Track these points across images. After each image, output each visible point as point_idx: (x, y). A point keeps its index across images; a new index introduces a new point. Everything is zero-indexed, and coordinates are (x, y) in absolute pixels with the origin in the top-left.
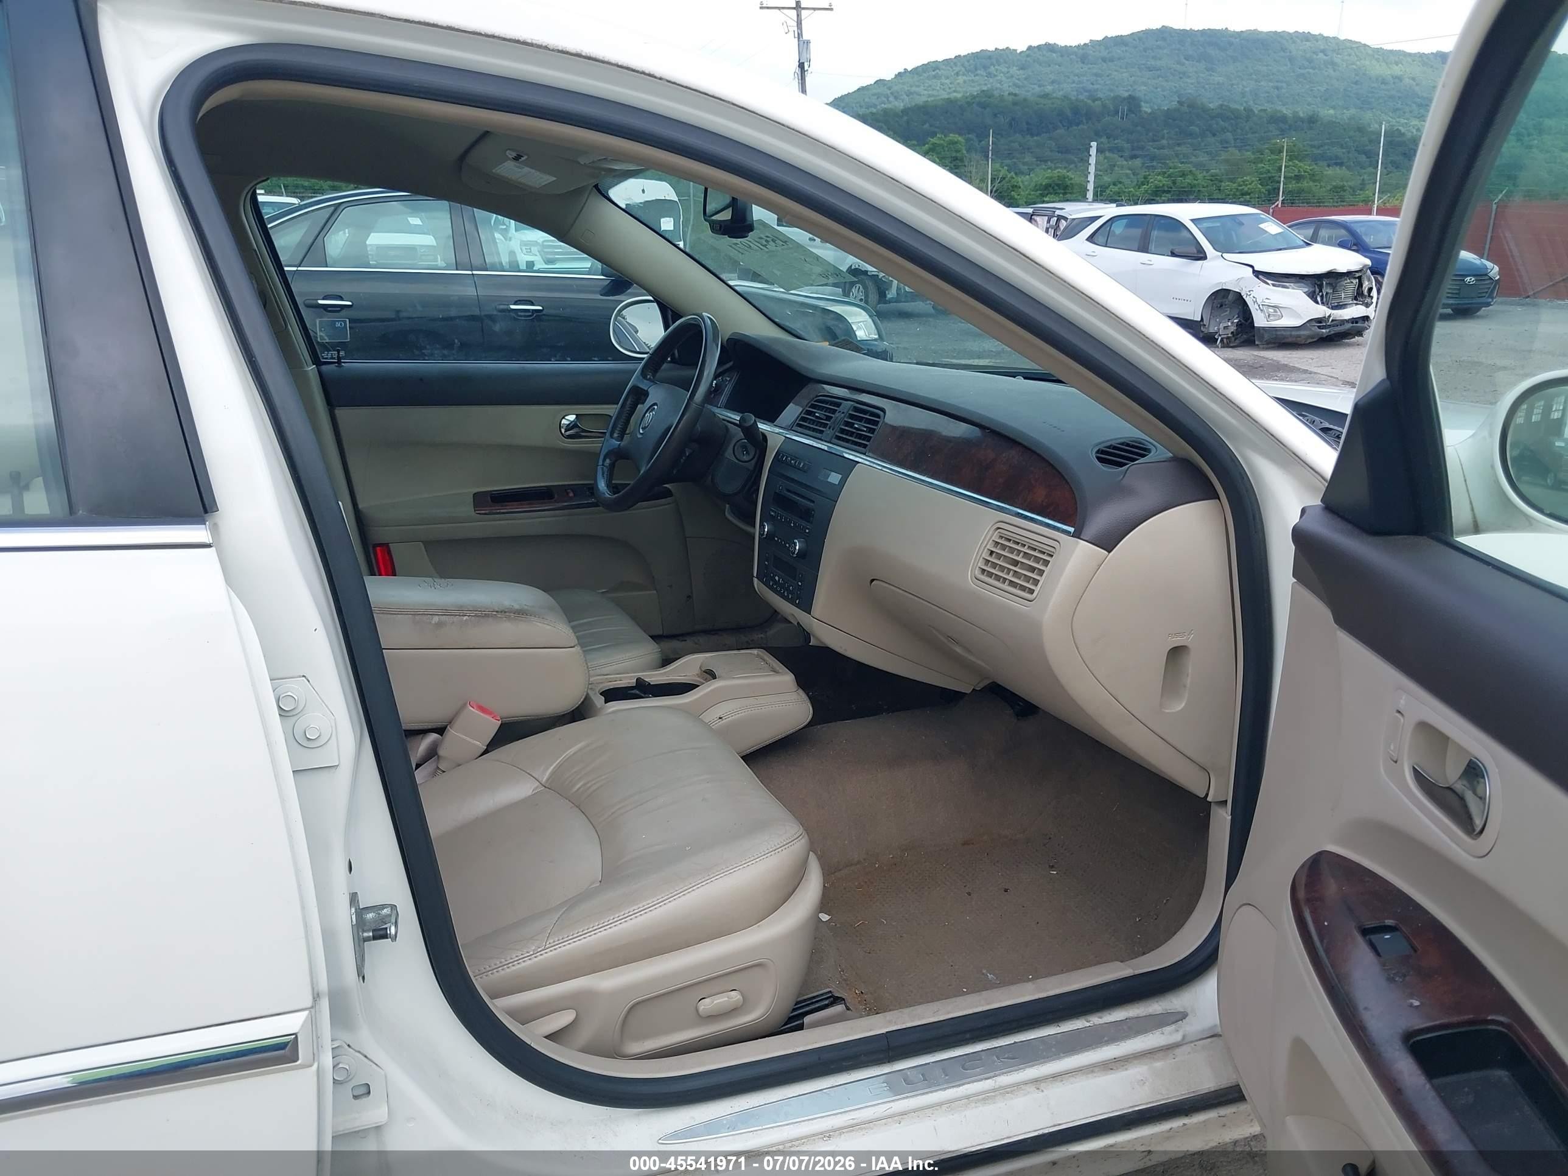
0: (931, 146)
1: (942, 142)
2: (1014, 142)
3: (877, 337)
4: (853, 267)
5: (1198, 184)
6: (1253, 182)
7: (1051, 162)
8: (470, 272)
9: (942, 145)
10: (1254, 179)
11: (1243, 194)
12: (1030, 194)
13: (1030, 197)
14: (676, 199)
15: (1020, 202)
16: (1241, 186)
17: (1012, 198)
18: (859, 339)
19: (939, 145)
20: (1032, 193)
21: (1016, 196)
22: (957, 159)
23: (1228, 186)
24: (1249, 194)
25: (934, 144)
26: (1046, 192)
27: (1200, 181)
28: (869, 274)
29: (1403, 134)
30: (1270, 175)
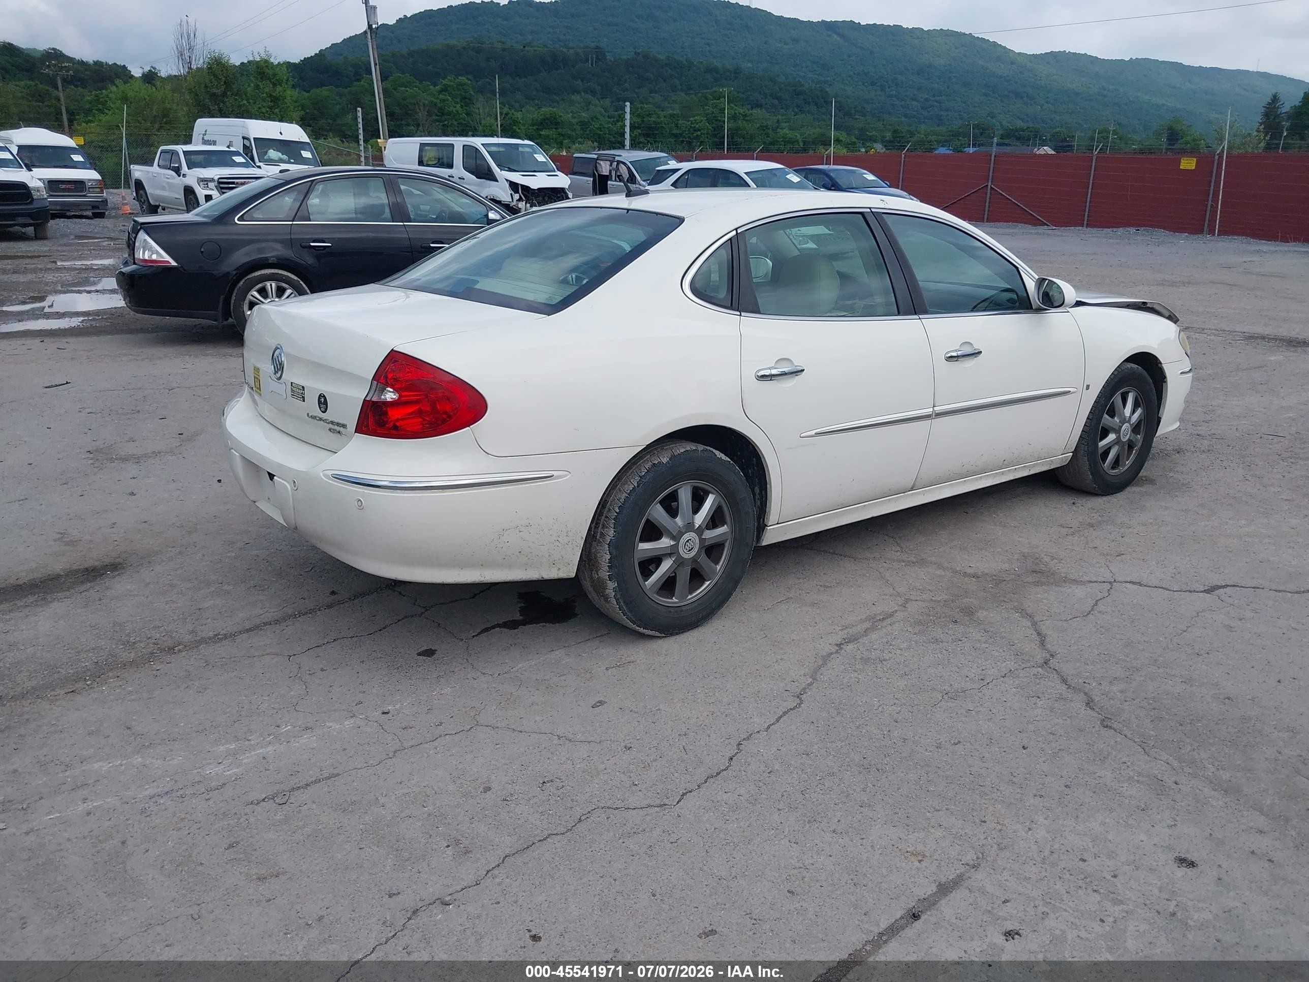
0: (443, 87)
1: (452, 83)
2: (506, 83)
5: (661, 122)
6: (702, 121)
7: (538, 100)
8: (402, 224)
9: (452, 85)
10: (702, 118)
11: (695, 131)
12: (529, 129)
13: (530, 131)
14: (308, 141)
15: (522, 135)
16: (694, 124)
17: (515, 131)
19: (450, 86)
20: (530, 127)
21: (517, 130)
22: (466, 98)
23: (684, 123)
24: (700, 131)
25: (445, 85)
26: (541, 127)
27: (662, 119)
29: (803, 85)
30: (714, 115)
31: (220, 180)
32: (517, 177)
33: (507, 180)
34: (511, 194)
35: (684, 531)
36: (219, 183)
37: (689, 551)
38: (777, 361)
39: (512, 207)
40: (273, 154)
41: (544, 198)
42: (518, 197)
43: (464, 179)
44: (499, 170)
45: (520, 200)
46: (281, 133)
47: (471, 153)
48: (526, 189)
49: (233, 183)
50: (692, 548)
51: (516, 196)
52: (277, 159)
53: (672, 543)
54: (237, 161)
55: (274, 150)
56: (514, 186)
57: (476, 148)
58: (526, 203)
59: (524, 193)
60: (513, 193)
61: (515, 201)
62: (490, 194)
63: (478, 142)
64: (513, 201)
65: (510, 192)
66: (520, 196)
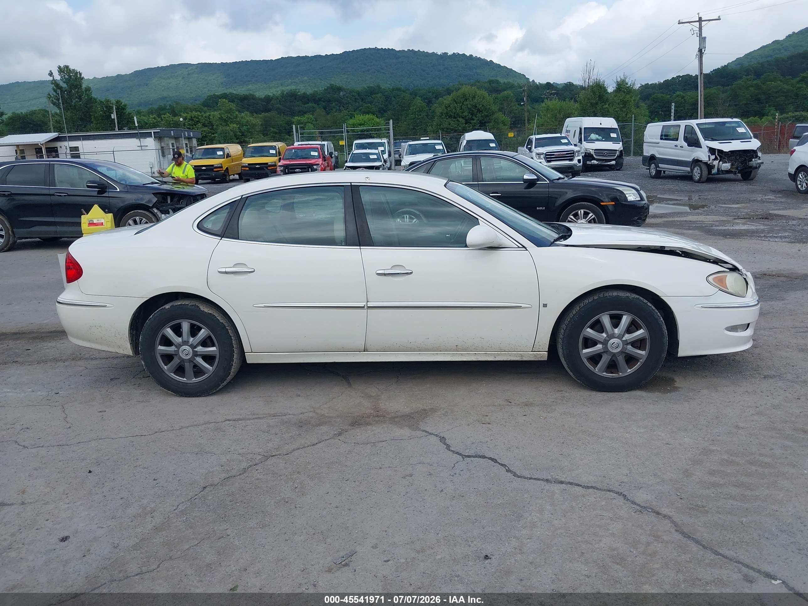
3: (639, 199)
4: (695, 159)
8: (477, 183)
14: (617, 127)
18: (629, 200)
28: (703, 161)
31: (547, 154)
32: (715, 145)
33: (708, 147)
34: (709, 156)
35: (181, 344)
36: (546, 155)
37: (186, 355)
38: (235, 265)
39: (709, 164)
40: (593, 136)
41: (736, 157)
42: (714, 158)
43: (683, 147)
44: (704, 140)
45: (716, 159)
46: (601, 124)
47: (689, 131)
48: (720, 151)
49: (554, 155)
50: (188, 354)
51: (713, 157)
52: (595, 139)
53: (176, 349)
54: (563, 142)
55: (594, 134)
56: (712, 151)
57: (693, 127)
58: (719, 162)
59: (720, 154)
60: (710, 155)
61: (711, 160)
62: (696, 156)
63: (693, 123)
64: (709, 160)
65: (708, 154)
66: (716, 156)
